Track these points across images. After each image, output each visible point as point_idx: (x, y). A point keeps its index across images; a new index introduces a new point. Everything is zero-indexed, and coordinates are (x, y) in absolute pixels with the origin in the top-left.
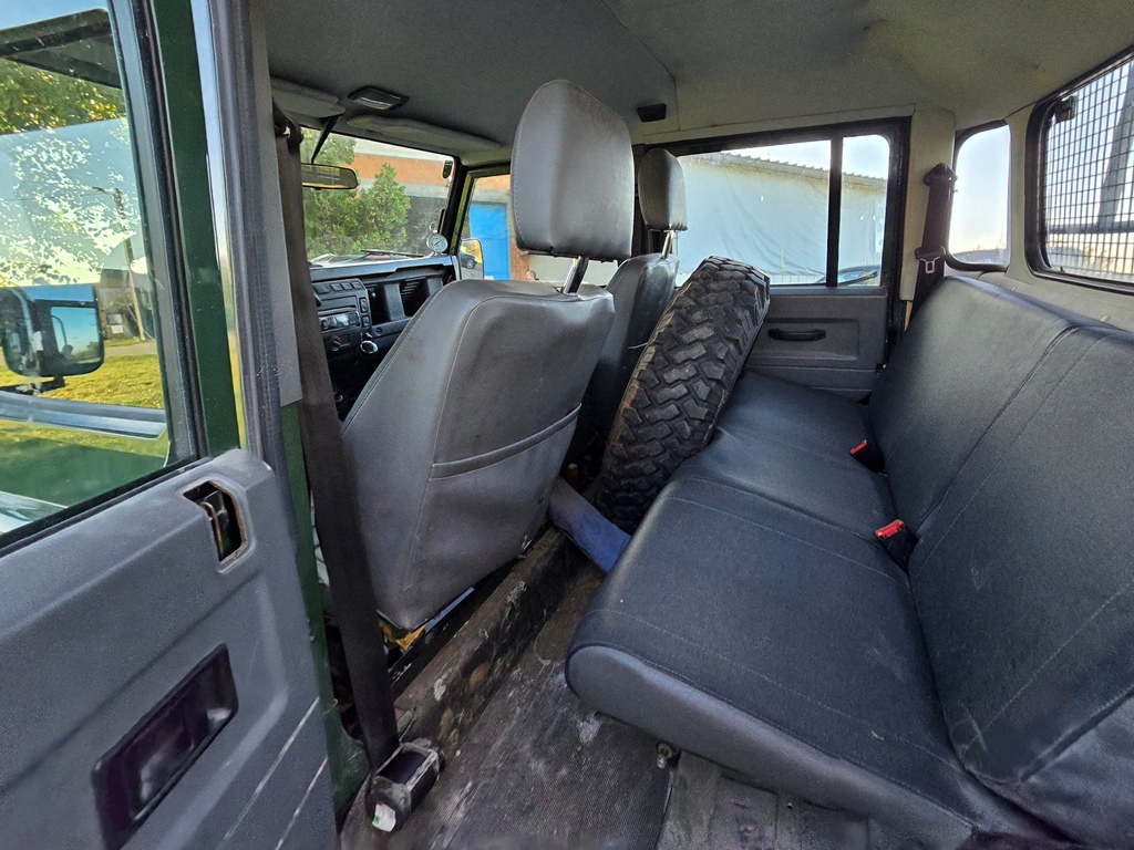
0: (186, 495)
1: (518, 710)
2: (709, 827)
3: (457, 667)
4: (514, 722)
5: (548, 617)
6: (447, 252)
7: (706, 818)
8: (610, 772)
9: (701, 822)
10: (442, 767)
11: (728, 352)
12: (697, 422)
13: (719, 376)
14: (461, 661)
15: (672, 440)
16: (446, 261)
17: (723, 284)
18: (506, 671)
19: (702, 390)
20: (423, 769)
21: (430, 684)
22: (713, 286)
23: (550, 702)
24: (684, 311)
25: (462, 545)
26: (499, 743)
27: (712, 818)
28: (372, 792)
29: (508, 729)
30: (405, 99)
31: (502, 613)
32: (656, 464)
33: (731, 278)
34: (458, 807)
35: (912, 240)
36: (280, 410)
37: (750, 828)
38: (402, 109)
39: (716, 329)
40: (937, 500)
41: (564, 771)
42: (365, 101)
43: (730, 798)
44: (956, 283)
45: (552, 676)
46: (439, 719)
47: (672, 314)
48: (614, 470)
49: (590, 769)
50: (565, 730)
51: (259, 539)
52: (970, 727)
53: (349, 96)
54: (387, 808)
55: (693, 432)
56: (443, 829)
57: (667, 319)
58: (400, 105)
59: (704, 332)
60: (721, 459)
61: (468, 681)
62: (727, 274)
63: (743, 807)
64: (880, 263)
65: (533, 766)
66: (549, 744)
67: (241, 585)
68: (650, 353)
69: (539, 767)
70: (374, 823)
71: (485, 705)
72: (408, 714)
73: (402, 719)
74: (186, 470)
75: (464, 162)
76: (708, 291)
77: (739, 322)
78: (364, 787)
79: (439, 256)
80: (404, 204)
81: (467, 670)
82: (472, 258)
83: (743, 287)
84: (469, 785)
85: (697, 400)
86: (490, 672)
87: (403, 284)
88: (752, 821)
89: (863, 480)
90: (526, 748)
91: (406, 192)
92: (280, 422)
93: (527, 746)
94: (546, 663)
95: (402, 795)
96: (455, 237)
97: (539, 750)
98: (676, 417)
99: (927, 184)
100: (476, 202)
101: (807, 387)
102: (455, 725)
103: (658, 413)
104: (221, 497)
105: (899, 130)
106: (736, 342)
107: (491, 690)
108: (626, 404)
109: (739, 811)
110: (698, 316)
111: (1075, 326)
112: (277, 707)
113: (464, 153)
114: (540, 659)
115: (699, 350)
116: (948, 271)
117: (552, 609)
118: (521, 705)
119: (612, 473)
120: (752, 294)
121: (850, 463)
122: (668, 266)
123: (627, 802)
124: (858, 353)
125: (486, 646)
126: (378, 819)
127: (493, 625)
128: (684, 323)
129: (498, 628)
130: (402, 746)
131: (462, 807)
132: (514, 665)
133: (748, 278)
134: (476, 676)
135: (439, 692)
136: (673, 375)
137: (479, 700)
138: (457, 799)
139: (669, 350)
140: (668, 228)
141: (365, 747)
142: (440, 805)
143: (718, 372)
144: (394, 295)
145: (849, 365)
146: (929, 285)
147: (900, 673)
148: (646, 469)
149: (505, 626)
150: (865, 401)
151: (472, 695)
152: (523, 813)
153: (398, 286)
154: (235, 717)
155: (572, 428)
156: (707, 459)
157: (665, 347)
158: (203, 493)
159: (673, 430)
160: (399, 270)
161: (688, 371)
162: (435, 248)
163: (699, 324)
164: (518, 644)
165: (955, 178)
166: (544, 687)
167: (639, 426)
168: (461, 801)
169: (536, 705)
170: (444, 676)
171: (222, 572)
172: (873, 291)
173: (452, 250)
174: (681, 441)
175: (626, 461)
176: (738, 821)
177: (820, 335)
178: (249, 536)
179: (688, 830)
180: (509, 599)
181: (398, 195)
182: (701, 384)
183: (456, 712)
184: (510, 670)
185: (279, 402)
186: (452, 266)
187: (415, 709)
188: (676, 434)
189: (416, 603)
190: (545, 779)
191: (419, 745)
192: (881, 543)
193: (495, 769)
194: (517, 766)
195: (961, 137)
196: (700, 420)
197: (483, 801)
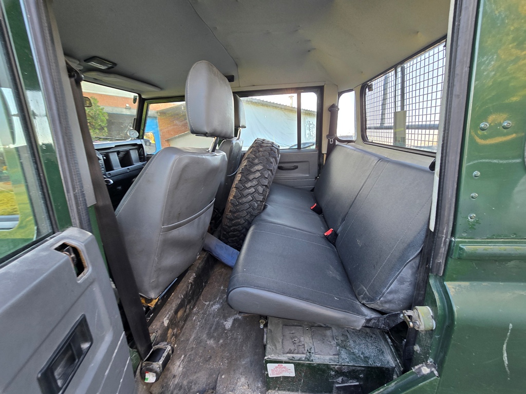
0: (56, 249)
1: (199, 323)
2: (282, 343)
3: (172, 312)
4: (198, 328)
5: (205, 286)
6: (138, 138)
7: (280, 340)
8: (239, 337)
9: (279, 342)
10: (173, 352)
11: (269, 175)
12: (259, 202)
13: (266, 184)
14: (173, 309)
15: (250, 210)
16: (139, 142)
17: (264, 148)
18: (191, 310)
19: (260, 189)
20: (165, 354)
21: (161, 320)
22: (261, 149)
23: (211, 317)
24: (251, 160)
25: (174, 260)
26: (193, 337)
27: (283, 340)
28: (143, 369)
29: (195, 331)
30: (115, 64)
31: (188, 287)
32: (244, 220)
33: (267, 146)
34: (179, 366)
35: (325, 132)
36: (87, 209)
37: (296, 339)
38: (112, 69)
39: (263, 166)
40: (343, 220)
41: (221, 341)
42: (93, 64)
43: (287, 332)
44: (340, 147)
45: (210, 308)
46: (167, 334)
47: (246, 161)
48: (228, 224)
49: (231, 338)
50: (219, 326)
51: (93, 266)
52: (363, 289)
53: (85, 61)
54: (151, 373)
55: (258, 206)
56: (174, 376)
57: (244, 163)
58: (112, 67)
59: (260, 167)
60: (269, 215)
61: (177, 317)
62: (265, 145)
63: (293, 333)
64: (315, 141)
65: (208, 342)
66: (214, 332)
67: (88, 287)
68: (239, 177)
69: (211, 342)
70: (146, 381)
71: (184, 324)
72: (154, 334)
73: (152, 337)
74: (51, 238)
75: (143, 97)
76: (259, 151)
77: (272, 163)
78: (139, 368)
79: (135, 139)
80: (104, 116)
81: (176, 312)
82: (149, 141)
83: (272, 150)
84: (183, 356)
85: (259, 193)
86: (185, 311)
87: (118, 153)
88: (296, 337)
89: (316, 217)
90: (204, 336)
91: (104, 111)
92: (88, 214)
93: (205, 336)
94: (207, 303)
95: (158, 366)
96: (141, 131)
97: (210, 336)
98: (251, 200)
99: (330, 111)
100: (149, 117)
101: (292, 187)
102: (173, 335)
103: (244, 200)
104: (71, 250)
105: (320, 91)
106: (271, 171)
107: (186, 319)
108: (231, 197)
109: (291, 335)
110: (256, 161)
111: (381, 159)
112: (108, 338)
113: (143, 92)
114: (204, 302)
115: (258, 174)
116: (337, 143)
117: (206, 282)
118: (199, 321)
119: (227, 225)
120: (275, 152)
121: (312, 212)
122: (240, 142)
123: (247, 346)
124: (309, 174)
125: (183, 301)
126: (147, 379)
127: (185, 292)
128: (251, 164)
129: (186, 293)
130: (154, 347)
131: (181, 366)
132: (194, 307)
133: (273, 146)
134: (180, 314)
135: (166, 323)
136: (249, 184)
137: (181, 323)
138: (178, 363)
139: (246, 175)
140: (240, 127)
141: (138, 351)
142: (171, 367)
143: (266, 182)
144: (114, 158)
145: (306, 178)
146: (331, 147)
147: (338, 278)
148: (241, 222)
149: (189, 292)
150: (312, 190)
151: (179, 322)
152: (207, 361)
153: (116, 153)
154: (93, 345)
155: (212, 208)
156: (264, 216)
157: (245, 174)
158: (62, 248)
159: (250, 206)
160: (116, 146)
161: (255, 183)
162: (132, 136)
163: (257, 164)
164: (195, 298)
165: (338, 109)
166: (208, 313)
167: (237, 206)
168: (180, 364)
169: (205, 320)
170: (167, 316)
171: (79, 282)
172: (313, 150)
173: (141, 137)
174: (254, 209)
175: (233, 220)
176: (292, 338)
177: (296, 167)
178: (88, 265)
179: (275, 346)
180: (190, 281)
181: (100, 112)
182: (260, 187)
183: (173, 329)
184: (193, 309)
185: (86, 205)
186: (142, 144)
187: (157, 332)
188: (252, 207)
189: (156, 287)
190: (214, 346)
191: (161, 345)
192: (326, 238)
193: (193, 348)
194: (202, 344)
195: (340, 94)
196: (261, 201)
197: (189, 362)
